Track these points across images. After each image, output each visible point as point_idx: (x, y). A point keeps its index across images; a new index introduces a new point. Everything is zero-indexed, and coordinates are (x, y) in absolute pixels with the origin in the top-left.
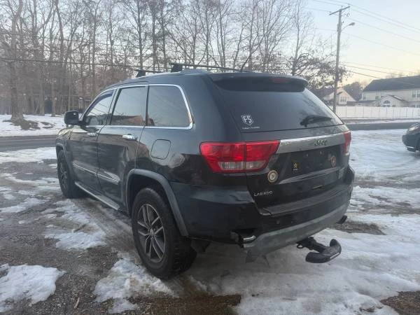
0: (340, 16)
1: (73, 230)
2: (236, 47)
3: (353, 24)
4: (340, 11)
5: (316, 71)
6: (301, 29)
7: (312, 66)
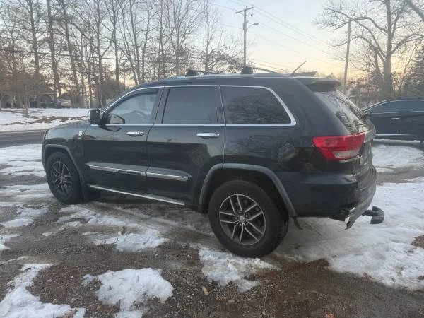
0: (245, 15)
1: (120, 233)
2: (144, 37)
3: (256, 24)
4: (245, 11)
5: (226, 67)
6: (210, 24)
7: (223, 62)
